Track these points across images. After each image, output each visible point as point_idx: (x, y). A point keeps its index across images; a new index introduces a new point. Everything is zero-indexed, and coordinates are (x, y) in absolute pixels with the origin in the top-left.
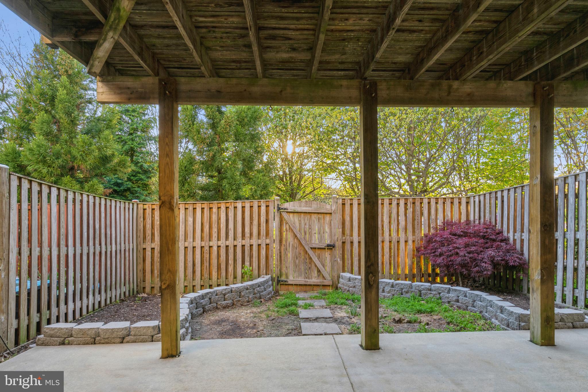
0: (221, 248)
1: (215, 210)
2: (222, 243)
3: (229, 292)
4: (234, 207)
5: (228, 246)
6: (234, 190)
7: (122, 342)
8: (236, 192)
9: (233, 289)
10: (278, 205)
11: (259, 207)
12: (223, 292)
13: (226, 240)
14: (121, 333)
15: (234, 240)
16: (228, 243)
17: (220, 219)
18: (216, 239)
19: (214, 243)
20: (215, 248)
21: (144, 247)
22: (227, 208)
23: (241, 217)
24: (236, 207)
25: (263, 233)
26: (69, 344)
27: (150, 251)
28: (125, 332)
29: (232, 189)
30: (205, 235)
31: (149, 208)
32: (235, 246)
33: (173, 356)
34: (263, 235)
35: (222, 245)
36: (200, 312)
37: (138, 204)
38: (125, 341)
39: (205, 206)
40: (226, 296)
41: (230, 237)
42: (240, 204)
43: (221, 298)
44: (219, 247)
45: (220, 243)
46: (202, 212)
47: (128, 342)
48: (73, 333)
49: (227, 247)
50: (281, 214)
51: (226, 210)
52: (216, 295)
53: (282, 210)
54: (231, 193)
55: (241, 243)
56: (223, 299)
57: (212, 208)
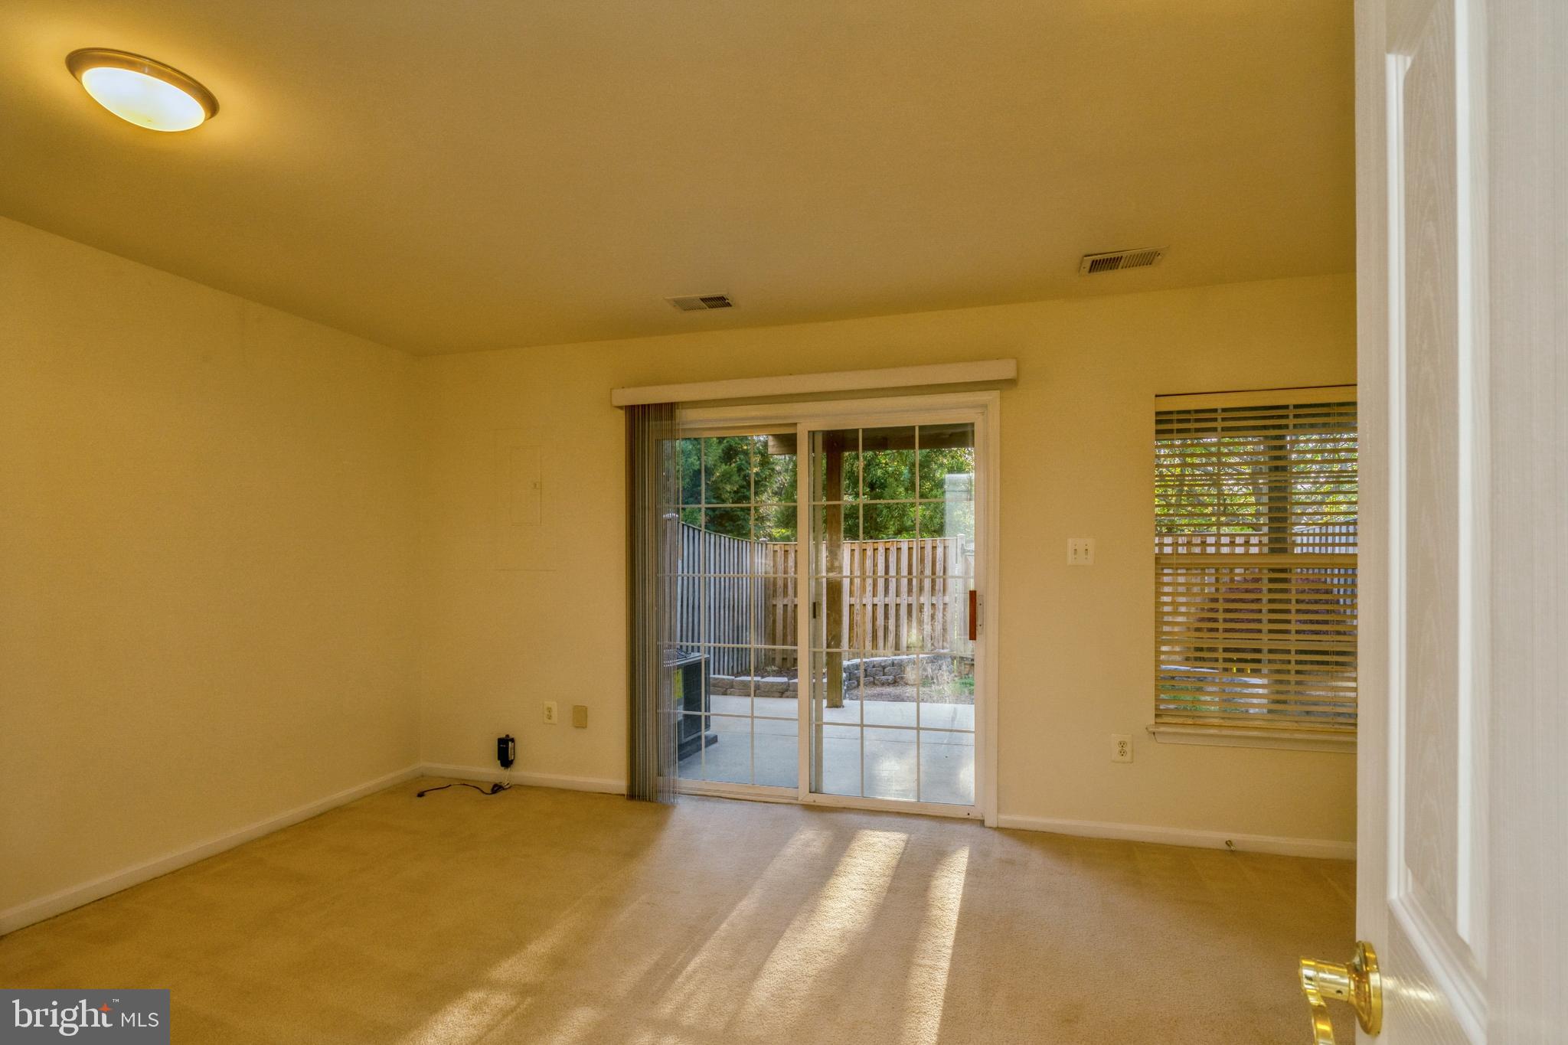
0: (878, 607)
1: (869, 553)
2: (880, 600)
3: (889, 665)
4: (897, 549)
5: (888, 605)
6: (896, 517)
7: (781, 697)
8: (899, 521)
9: (896, 662)
10: (962, 545)
11: (934, 548)
12: (883, 664)
13: (885, 596)
14: (780, 687)
15: (897, 596)
16: (887, 600)
17: (877, 565)
18: (871, 594)
19: (868, 600)
20: (869, 608)
21: (775, 603)
22: (887, 549)
23: (907, 564)
24: (900, 549)
25: (940, 587)
26: (730, 694)
27: (782, 608)
28: (785, 687)
29: (892, 517)
30: (855, 589)
31: (781, 550)
32: (898, 605)
33: (837, 707)
34: (940, 590)
35: (879, 603)
36: (854, 685)
37: (766, 544)
38: (784, 695)
39: (856, 547)
40: (886, 670)
41: (890, 592)
42: (906, 544)
43: (880, 671)
44: (874, 605)
45: (876, 600)
46: (852, 555)
47: (787, 697)
48: (734, 683)
49: (886, 605)
50: (966, 557)
51: (886, 552)
52: (874, 667)
53: (968, 554)
54: (892, 523)
55: (906, 602)
56: (882, 673)
57: (866, 549)
